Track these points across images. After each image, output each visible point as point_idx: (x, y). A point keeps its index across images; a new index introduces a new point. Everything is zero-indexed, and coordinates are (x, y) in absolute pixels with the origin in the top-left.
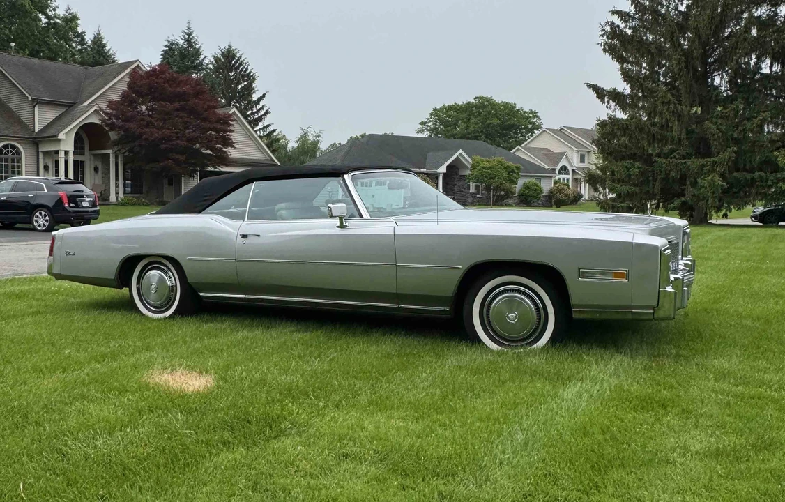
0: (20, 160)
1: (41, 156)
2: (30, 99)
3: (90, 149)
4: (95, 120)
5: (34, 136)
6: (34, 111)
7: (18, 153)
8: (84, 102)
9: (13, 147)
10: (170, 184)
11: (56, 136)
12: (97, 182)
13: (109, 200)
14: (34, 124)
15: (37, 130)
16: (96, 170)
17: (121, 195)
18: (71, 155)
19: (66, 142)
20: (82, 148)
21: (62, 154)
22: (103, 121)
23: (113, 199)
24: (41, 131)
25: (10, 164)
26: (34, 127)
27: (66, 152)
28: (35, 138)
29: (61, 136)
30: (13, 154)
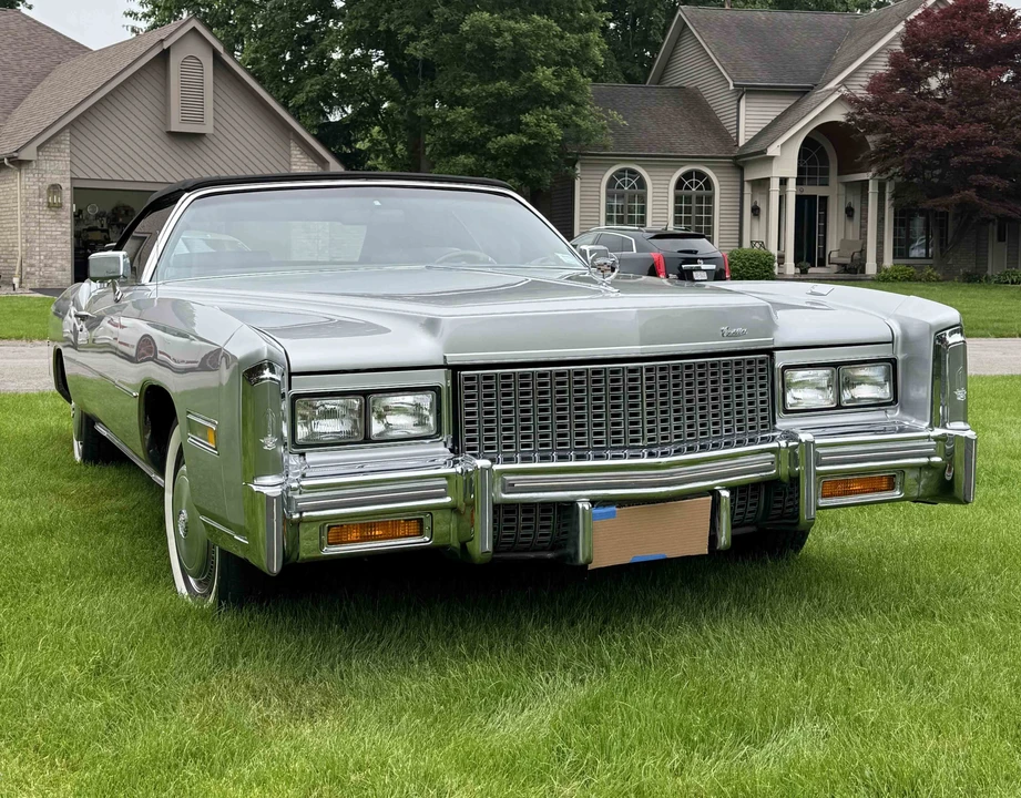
0: (710, 199)
1: (747, 189)
2: (732, 87)
3: (839, 174)
4: (838, 115)
5: (736, 152)
6: (738, 108)
7: (709, 185)
8: (829, 82)
9: (701, 175)
10: (1001, 238)
11: (764, 152)
12: (850, 237)
13: (863, 271)
14: (738, 133)
15: (741, 143)
16: (849, 212)
17: (888, 262)
18: (792, 185)
19: (785, 162)
20: (826, 172)
21: (775, 185)
22: (851, 116)
23: (871, 268)
24: (750, 143)
25: (694, 205)
26: (738, 137)
27: (784, 181)
28: (736, 158)
29: (773, 150)
30: (700, 188)
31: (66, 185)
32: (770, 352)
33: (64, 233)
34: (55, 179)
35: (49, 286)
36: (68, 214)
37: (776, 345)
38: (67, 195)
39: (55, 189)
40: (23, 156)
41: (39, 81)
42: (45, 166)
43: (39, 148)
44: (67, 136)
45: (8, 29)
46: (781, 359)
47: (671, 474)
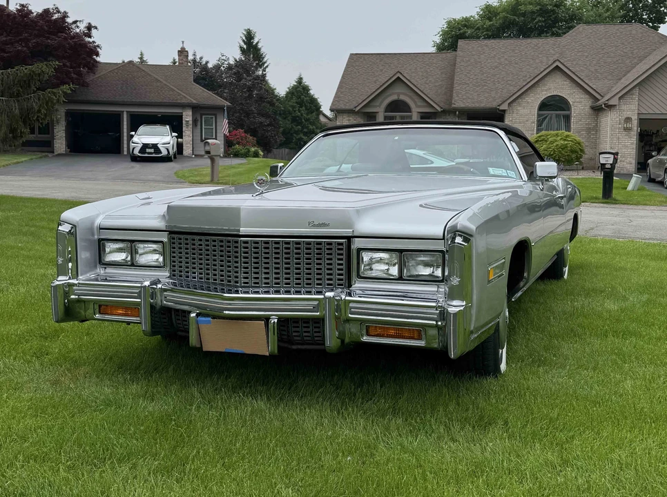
31: (635, 118)
32: (349, 239)
33: (632, 144)
34: (628, 114)
35: (622, 172)
36: (635, 133)
37: (355, 234)
38: (635, 123)
39: (628, 120)
40: (611, 103)
41: (641, 61)
42: (624, 107)
43: (620, 98)
44: (636, 91)
45: (631, 34)
46: (357, 244)
47: (230, 304)
